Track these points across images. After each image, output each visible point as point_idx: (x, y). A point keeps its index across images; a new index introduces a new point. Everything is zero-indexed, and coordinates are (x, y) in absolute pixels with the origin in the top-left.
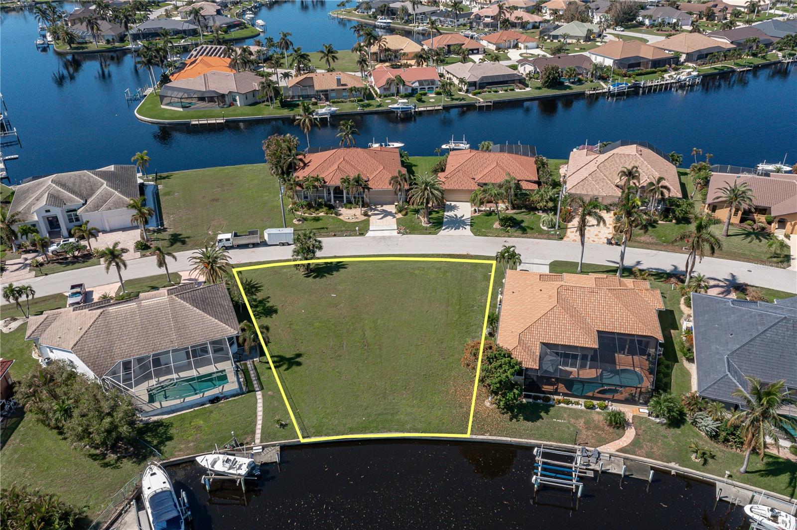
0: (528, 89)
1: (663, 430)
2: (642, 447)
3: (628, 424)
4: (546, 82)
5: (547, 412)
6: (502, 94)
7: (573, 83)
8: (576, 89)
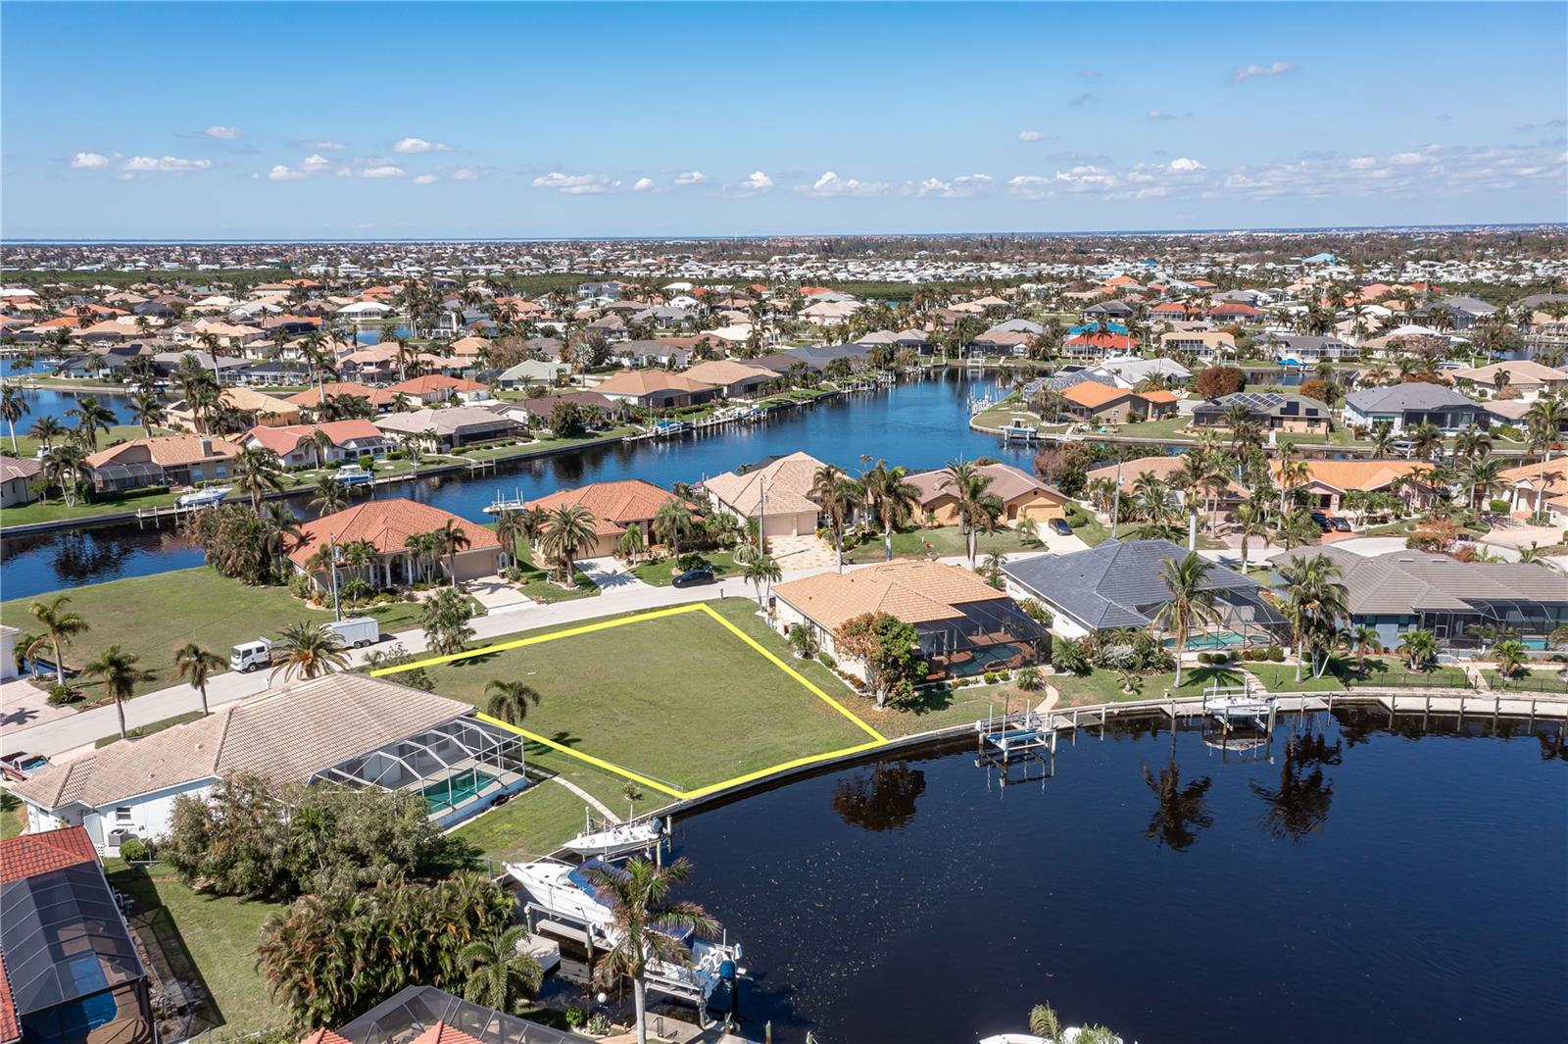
0: (535, 442)
1: (1078, 681)
2: (1073, 699)
3: (1044, 684)
4: (562, 428)
5: (950, 697)
6: (498, 451)
7: (597, 429)
8: (606, 436)
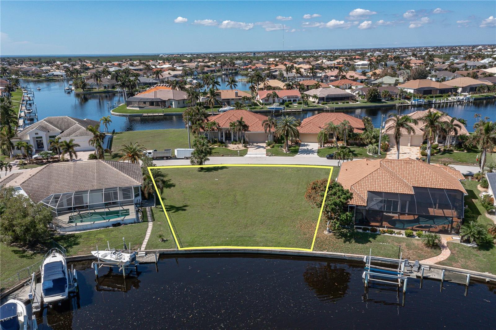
0: (358, 102)
1: (475, 252)
2: (458, 262)
3: (444, 247)
4: (370, 98)
5: (374, 238)
6: (341, 105)
7: (387, 100)
